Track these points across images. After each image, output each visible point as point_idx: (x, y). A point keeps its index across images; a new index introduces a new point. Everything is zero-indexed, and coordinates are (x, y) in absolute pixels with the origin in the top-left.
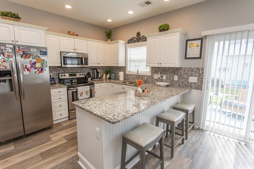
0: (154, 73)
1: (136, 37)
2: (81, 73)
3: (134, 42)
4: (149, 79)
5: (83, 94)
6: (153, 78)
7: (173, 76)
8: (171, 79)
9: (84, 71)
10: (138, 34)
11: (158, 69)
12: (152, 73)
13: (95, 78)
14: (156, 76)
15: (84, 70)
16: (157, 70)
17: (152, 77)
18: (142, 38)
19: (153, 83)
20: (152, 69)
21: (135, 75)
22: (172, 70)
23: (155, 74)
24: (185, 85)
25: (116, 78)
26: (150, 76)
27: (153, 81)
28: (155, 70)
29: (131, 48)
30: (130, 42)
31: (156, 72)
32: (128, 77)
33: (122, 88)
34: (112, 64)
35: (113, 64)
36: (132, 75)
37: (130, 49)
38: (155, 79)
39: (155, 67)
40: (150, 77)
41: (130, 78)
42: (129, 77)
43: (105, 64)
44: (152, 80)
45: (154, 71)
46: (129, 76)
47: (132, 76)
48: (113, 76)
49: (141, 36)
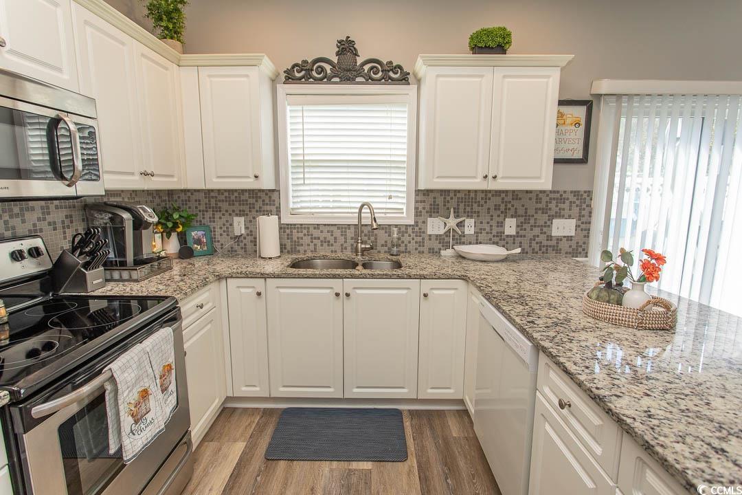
0: (427, 212)
1: (335, 59)
2: (25, 245)
3: (325, 79)
4: (406, 238)
5: (152, 403)
6: (421, 232)
7: (500, 219)
8: (495, 230)
9: (34, 225)
10: (347, 47)
11: (445, 198)
12: (418, 213)
13: (123, 264)
14: (435, 226)
15: (32, 217)
16: (440, 200)
17: (417, 229)
18: (366, 68)
19: (423, 252)
20: (419, 198)
21: (332, 225)
22: (497, 200)
23: (431, 216)
24: (540, 246)
25: (217, 245)
26: (410, 226)
27: (421, 244)
28: (430, 199)
29: (305, 108)
30: (298, 75)
31: (434, 211)
32: (295, 238)
33: (337, 295)
34: (215, 180)
35: (218, 177)
36: (317, 226)
37: (300, 108)
38: (430, 235)
39: (432, 191)
40: (410, 230)
41: (307, 240)
42: (301, 235)
43: (172, 176)
44: (419, 239)
45: (428, 207)
46: (295, 235)
47: (316, 233)
48: (199, 242)
49: (360, 61)
